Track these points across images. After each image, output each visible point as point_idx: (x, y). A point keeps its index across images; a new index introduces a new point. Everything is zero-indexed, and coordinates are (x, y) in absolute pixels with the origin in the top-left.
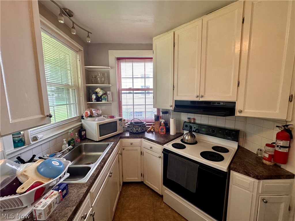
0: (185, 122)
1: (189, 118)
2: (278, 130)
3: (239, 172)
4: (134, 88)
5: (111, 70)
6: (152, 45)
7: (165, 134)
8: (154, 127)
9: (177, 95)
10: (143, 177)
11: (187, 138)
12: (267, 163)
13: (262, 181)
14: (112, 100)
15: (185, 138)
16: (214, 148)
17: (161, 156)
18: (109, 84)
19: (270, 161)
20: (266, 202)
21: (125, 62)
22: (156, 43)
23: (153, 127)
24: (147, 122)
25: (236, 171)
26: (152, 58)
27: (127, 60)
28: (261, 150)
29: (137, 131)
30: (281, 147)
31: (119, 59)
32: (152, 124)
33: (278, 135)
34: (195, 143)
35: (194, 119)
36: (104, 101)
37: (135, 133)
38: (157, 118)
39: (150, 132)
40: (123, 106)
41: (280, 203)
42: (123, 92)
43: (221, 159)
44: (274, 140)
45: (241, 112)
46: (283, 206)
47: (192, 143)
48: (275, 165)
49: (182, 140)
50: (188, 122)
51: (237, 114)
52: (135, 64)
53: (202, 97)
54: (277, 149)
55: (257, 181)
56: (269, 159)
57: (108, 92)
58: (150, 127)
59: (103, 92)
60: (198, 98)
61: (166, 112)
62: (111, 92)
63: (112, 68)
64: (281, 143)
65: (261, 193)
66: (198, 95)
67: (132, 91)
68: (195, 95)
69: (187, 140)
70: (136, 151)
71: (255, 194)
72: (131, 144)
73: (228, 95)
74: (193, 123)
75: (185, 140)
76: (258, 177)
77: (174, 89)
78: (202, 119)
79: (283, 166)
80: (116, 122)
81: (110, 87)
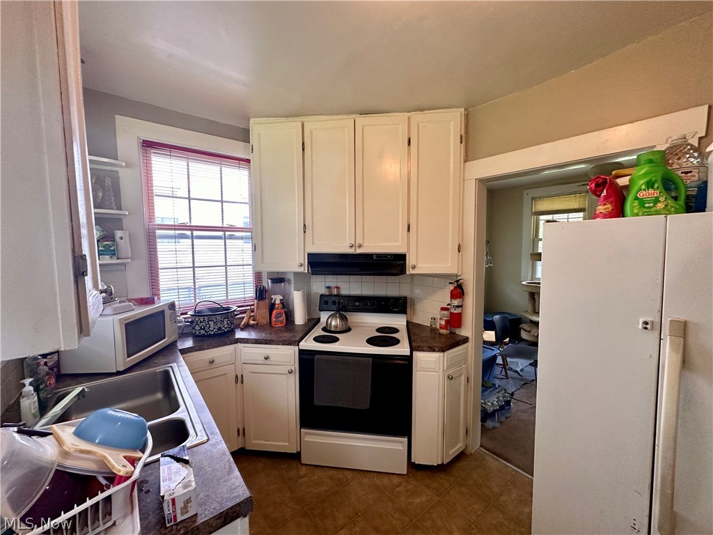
0: (322, 296)
1: (329, 287)
2: (452, 287)
3: (423, 351)
4: (192, 224)
5: (126, 170)
6: (248, 131)
7: (286, 324)
8: (253, 316)
9: (313, 243)
10: (244, 435)
11: (333, 323)
12: (444, 331)
13: (446, 353)
14: (130, 256)
15: (331, 324)
16: (379, 330)
17: (293, 369)
18: (118, 209)
19: (447, 329)
20: (451, 379)
21: (171, 155)
22: (260, 132)
23: (251, 317)
24: (239, 307)
25: (420, 351)
26: (248, 161)
27: (174, 153)
28: (434, 319)
29: (219, 329)
30: (457, 307)
31: (148, 145)
32: (248, 309)
33: (452, 292)
34: (348, 330)
35: (338, 288)
36: (108, 257)
37: (215, 335)
38: (261, 293)
39: (247, 327)
40: (160, 271)
41: (461, 375)
42: (159, 232)
43: (396, 342)
44: (448, 300)
45: (414, 267)
46: (463, 378)
47: (344, 329)
48: (451, 333)
49: (324, 329)
50: (327, 294)
51: (409, 271)
52: (193, 165)
53: (360, 246)
54: (453, 311)
55: (442, 354)
56: (445, 327)
57: (119, 234)
58: (243, 318)
59: (102, 231)
60: (353, 248)
61: (279, 279)
62: (128, 232)
63: (128, 166)
64: (456, 302)
65: (447, 369)
66: (353, 243)
67: (188, 233)
68: (348, 243)
69: (336, 327)
70: (223, 377)
71: (441, 374)
72: (212, 362)
73: (396, 244)
74: (335, 295)
75: (331, 327)
76: (443, 350)
77: (305, 232)
78: (352, 286)
79: (458, 331)
80: (162, 312)
81: (121, 217)
